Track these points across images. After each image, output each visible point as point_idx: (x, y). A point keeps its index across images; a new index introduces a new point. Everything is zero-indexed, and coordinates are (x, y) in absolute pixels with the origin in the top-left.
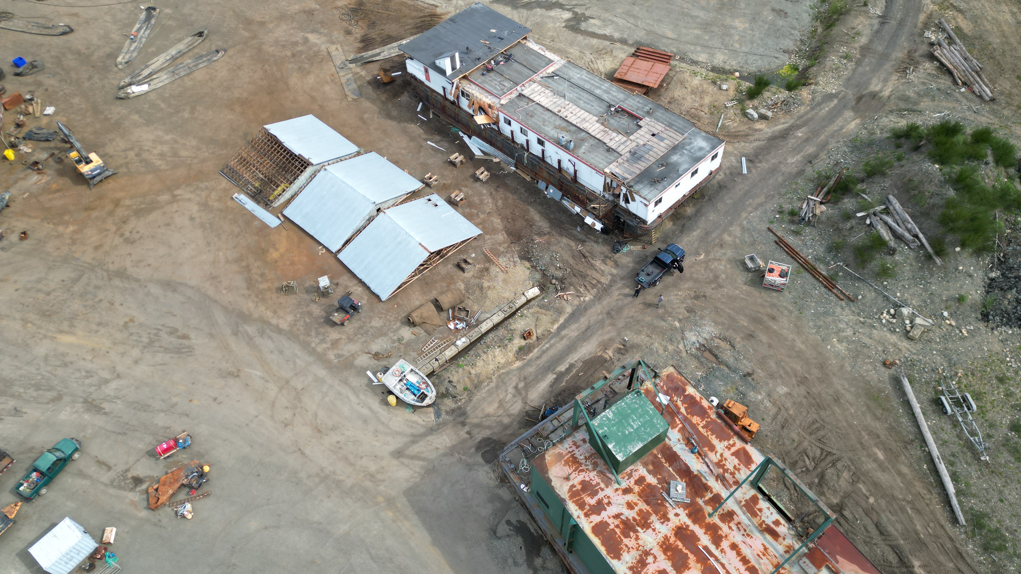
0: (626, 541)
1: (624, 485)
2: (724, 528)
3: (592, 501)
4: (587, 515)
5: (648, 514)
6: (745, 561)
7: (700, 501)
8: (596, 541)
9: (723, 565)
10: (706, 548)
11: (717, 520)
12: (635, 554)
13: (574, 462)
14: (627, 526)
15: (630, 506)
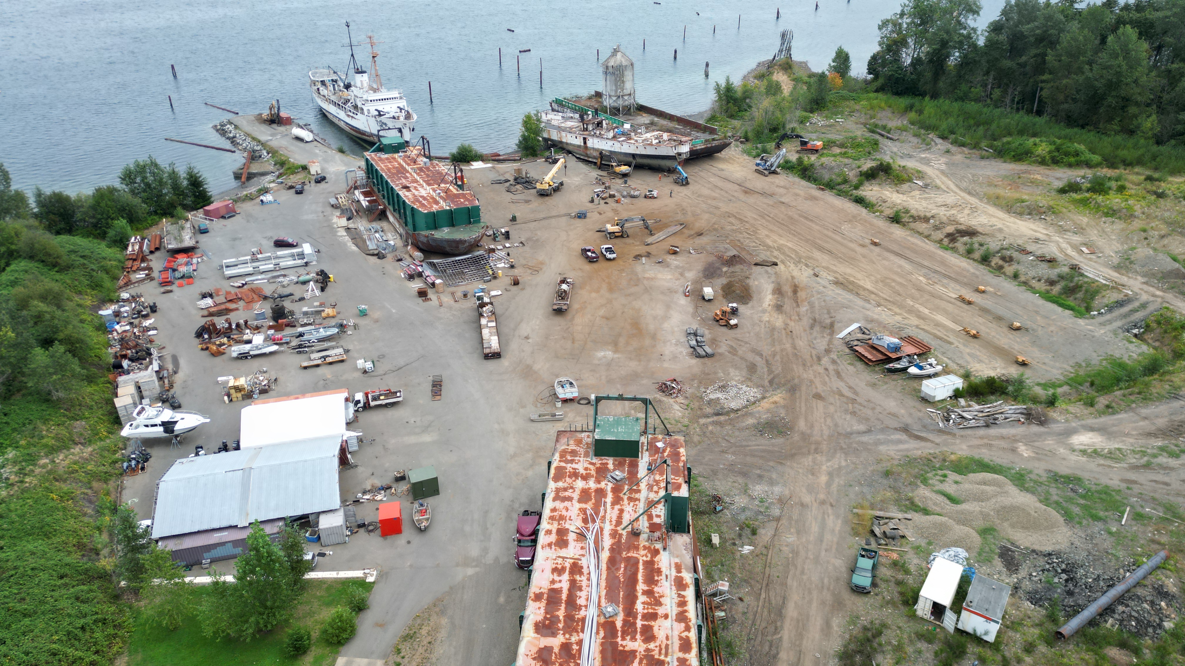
0: (567, 479)
1: (594, 461)
2: (626, 502)
3: (569, 458)
4: (560, 461)
5: (593, 476)
6: (620, 518)
7: (626, 487)
8: (552, 471)
9: (606, 511)
10: (605, 502)
11: (625, 497)
12: (566, 485)
13: (579, 442)
14: (575, 475)
15: (586, 469)
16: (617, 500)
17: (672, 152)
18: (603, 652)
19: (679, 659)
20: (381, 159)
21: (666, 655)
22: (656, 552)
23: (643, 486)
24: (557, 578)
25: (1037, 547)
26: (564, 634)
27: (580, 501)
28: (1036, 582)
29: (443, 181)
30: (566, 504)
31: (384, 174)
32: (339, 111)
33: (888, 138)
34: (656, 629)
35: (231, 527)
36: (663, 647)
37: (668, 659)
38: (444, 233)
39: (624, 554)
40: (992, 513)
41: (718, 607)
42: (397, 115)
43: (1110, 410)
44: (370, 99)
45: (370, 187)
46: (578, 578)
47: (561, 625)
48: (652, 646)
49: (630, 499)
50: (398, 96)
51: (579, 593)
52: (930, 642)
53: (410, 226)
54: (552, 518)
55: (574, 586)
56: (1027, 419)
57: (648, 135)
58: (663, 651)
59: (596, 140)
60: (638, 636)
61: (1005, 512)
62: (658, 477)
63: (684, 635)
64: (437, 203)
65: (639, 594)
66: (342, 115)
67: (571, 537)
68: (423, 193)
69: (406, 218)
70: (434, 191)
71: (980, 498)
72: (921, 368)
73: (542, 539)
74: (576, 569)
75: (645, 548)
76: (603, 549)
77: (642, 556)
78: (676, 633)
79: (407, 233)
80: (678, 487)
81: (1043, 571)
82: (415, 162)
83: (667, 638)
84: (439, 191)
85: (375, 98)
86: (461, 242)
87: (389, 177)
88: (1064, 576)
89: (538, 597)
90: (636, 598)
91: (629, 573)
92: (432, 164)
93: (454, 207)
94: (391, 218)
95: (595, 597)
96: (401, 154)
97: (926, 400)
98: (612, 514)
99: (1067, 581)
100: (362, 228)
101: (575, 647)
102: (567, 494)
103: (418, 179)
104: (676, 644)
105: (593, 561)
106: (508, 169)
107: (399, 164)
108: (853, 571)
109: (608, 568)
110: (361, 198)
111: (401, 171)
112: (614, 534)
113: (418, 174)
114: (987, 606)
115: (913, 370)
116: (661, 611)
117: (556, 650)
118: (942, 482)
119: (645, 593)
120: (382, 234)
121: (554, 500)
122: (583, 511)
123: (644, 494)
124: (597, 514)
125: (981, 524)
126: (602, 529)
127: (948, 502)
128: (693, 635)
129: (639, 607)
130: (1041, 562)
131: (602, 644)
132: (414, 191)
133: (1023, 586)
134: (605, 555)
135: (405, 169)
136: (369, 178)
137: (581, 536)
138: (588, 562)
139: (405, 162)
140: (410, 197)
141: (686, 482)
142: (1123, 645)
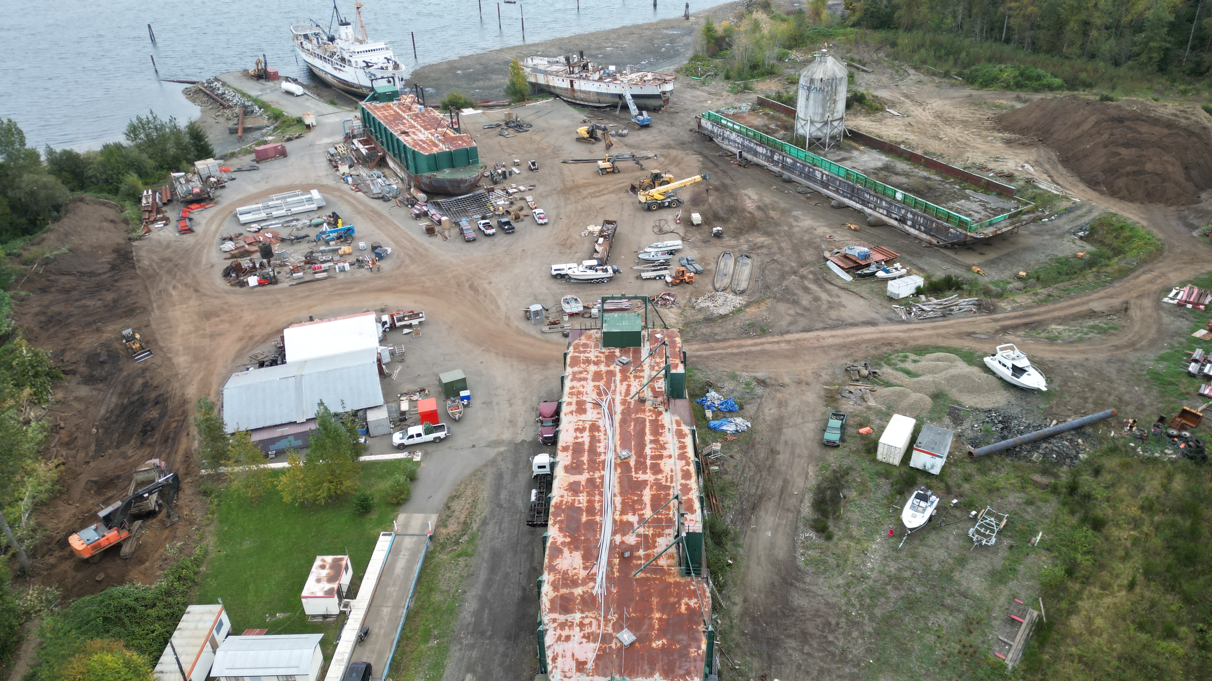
0: (582, 365)
1: (603, 350)
2: (632, 379)
3: (582, 349)
4: (574, 352)
5: (603, 362)
6: (628, 390)
7: (632, 369)
8: (568, 360)
9: (616, 387)
10: (615, 380)
11: (632, 376)
12: (581, 369)
13: (589, 337)
14: (588, 361)
15: (597, 357)
16: (625, 378)
17: (657, 91)
18: (621, 483)
19: (681, 485)
20: (376, 108)
21: (672, 482)
22: (660, 413)
23: (646, 367)
24: (579, 435)
25: (979, 406)
26: (589, 472)
27: (593, 380)
28: (977, 431)
29: (440, 125)
30: (582, 383)
31: (381, 122)
32: (325, 64)
33: (863, 71)
34: (662, 466)
35: (290, 423)
36: (669, 477)
37: (674, 484)
38: (445, 174)
39: (633, 416)
40: (943, 382)
41: (713, 463)
42: (384, 66)
43: (1051, 298)
44: (357, 50)
45: (368, 136)
46: (596, 434)
47: (585, 467)
48: (660, 476)
49: (636, 377)
50: (384, 46)
51: (598, 444)
52: (887, 478)
53: (412, 169)
54: (571, 394)
55: (594, 440)
56: (979, 309)
57: (633, 76)
58: (669, 480)
59: (582, 82)
60: (648, 471)
61: (953, 380)
62: (658, 360)
63: (685, 468)
64: (436, 146)
65: (648, 442)
66: (328, 68)
67: (589, 406)
68: (422, 137)
69: (407, 162)
70: (432, 135)
71: (932, 371)
72: (887, 272)
73: (565, 409)
74: (594, 428)
75: (650, 411)
76: (615, 413)
77: (648, 416)
78: (678, 468)
79: (409, 176)
80: (676, 366)
81: (983, 422)
82: (410, 109)
83: (672, 471)
84: (436, 135)
85: (362, 50)
86: (462, 181)
87: (387, 124)
88: (1000, 426)
89: (565, 449)
90: (646, 445)
91: (638, 428)
92: (426, 110)
93: (453, 149)
94: (391, 164)
95: (611, 446)
96: (395, 102)
97: (891, 299)
98: (621, 388)
99: (1002, 429)
100: (364, 175)
101: (598, 480)
102: (582, 376)
103: (416, 124)
104: (680, 474)
105: (608, 422)
106: (498, 115)
107: (395, 111)
108: (824, 431)
109: (621, 426)
110: (360, 146)
111: (397, 118)
112: (624, 402)
113: (415, 120)
114: (932, 446)
115: (881, 274)
116: (665, 453)
117: (583, 483)
118: (902, 361)
119: (651, 442)
120: (384, 179)
121: (572, 380)
122: (598, 387)
123: (647, 373)
124: (609, 389)
125: (932, 390)
126: (614, 400)
127: (905, 376)
128: (692, 468)
129: (648, 451)
130: (982, 416)
131: (619, 477)
132: (413, 136)
133: (965, 434)
134: (618, 417)
135: (401, 116)
136: (365, 126)
137: (597, 405)
138: (604, 423)
139: (400, 109)
140: (410, 141)
141: (682, 362)
142: (1044, 472)
